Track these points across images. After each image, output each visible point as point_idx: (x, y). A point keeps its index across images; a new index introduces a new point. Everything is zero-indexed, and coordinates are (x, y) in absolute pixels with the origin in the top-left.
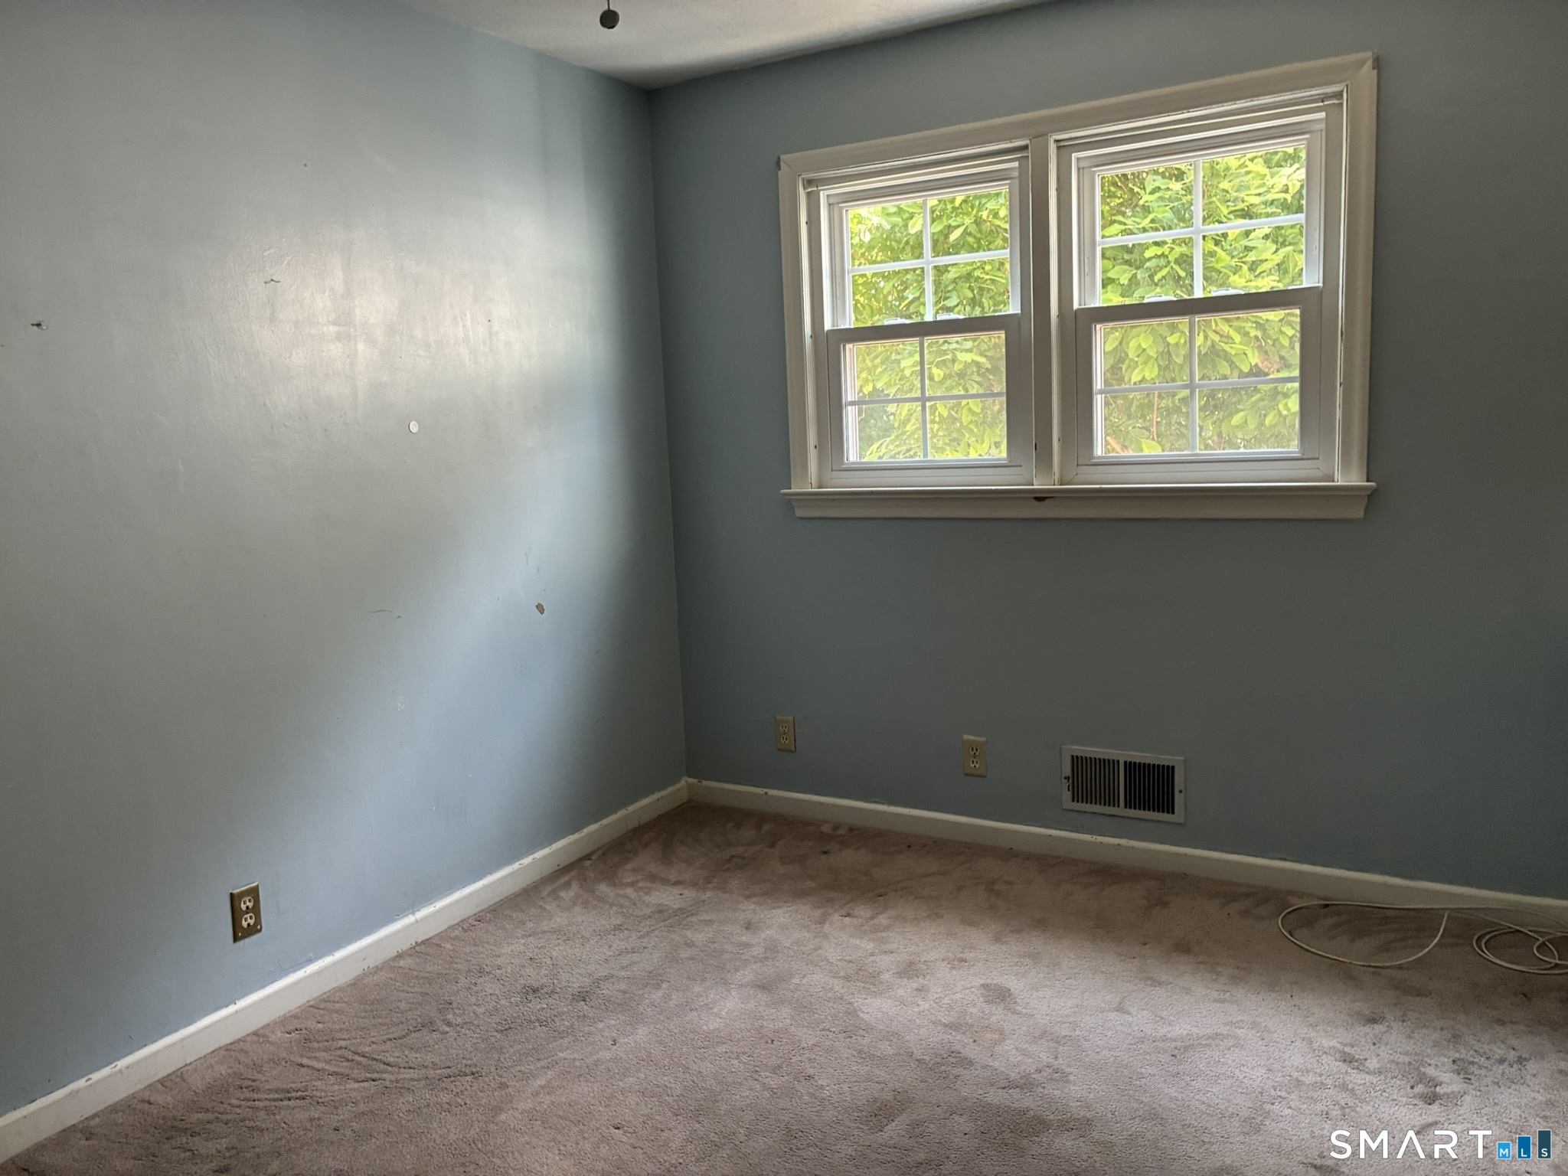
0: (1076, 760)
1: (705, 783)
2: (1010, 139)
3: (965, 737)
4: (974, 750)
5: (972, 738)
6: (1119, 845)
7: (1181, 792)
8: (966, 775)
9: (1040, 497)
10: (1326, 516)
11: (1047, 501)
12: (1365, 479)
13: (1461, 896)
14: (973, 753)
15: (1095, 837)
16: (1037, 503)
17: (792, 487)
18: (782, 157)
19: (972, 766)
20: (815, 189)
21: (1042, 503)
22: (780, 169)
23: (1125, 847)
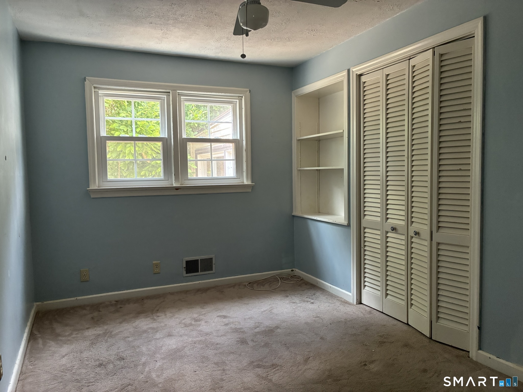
0: (187, 262)
1: (45, 302)
2: (166, 90)
3: (154, 262)
4: (157, 265)
5: (156, 262)
6: (200, 283)
7: (214, 264)
8: (154, 274)
9: (177, 189)
10: (243, 191)
11: (179, 190)
12: (251, 183)
13: (272, 273)
14: (156, 267)
15: (193, 282)
16: (176, 190)
17: (90, 187)
18: (87, 77)
19: (156, 270)
20: (98, 90)
21: (178, 190)
22: (86, 81)
23: (202, 283)
